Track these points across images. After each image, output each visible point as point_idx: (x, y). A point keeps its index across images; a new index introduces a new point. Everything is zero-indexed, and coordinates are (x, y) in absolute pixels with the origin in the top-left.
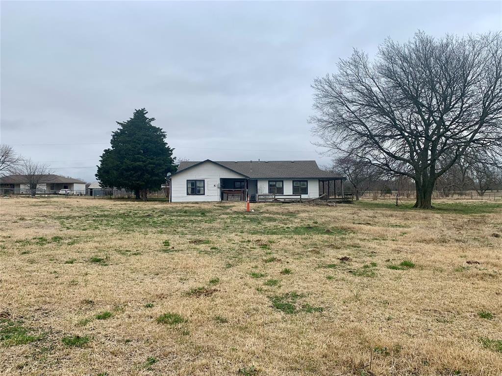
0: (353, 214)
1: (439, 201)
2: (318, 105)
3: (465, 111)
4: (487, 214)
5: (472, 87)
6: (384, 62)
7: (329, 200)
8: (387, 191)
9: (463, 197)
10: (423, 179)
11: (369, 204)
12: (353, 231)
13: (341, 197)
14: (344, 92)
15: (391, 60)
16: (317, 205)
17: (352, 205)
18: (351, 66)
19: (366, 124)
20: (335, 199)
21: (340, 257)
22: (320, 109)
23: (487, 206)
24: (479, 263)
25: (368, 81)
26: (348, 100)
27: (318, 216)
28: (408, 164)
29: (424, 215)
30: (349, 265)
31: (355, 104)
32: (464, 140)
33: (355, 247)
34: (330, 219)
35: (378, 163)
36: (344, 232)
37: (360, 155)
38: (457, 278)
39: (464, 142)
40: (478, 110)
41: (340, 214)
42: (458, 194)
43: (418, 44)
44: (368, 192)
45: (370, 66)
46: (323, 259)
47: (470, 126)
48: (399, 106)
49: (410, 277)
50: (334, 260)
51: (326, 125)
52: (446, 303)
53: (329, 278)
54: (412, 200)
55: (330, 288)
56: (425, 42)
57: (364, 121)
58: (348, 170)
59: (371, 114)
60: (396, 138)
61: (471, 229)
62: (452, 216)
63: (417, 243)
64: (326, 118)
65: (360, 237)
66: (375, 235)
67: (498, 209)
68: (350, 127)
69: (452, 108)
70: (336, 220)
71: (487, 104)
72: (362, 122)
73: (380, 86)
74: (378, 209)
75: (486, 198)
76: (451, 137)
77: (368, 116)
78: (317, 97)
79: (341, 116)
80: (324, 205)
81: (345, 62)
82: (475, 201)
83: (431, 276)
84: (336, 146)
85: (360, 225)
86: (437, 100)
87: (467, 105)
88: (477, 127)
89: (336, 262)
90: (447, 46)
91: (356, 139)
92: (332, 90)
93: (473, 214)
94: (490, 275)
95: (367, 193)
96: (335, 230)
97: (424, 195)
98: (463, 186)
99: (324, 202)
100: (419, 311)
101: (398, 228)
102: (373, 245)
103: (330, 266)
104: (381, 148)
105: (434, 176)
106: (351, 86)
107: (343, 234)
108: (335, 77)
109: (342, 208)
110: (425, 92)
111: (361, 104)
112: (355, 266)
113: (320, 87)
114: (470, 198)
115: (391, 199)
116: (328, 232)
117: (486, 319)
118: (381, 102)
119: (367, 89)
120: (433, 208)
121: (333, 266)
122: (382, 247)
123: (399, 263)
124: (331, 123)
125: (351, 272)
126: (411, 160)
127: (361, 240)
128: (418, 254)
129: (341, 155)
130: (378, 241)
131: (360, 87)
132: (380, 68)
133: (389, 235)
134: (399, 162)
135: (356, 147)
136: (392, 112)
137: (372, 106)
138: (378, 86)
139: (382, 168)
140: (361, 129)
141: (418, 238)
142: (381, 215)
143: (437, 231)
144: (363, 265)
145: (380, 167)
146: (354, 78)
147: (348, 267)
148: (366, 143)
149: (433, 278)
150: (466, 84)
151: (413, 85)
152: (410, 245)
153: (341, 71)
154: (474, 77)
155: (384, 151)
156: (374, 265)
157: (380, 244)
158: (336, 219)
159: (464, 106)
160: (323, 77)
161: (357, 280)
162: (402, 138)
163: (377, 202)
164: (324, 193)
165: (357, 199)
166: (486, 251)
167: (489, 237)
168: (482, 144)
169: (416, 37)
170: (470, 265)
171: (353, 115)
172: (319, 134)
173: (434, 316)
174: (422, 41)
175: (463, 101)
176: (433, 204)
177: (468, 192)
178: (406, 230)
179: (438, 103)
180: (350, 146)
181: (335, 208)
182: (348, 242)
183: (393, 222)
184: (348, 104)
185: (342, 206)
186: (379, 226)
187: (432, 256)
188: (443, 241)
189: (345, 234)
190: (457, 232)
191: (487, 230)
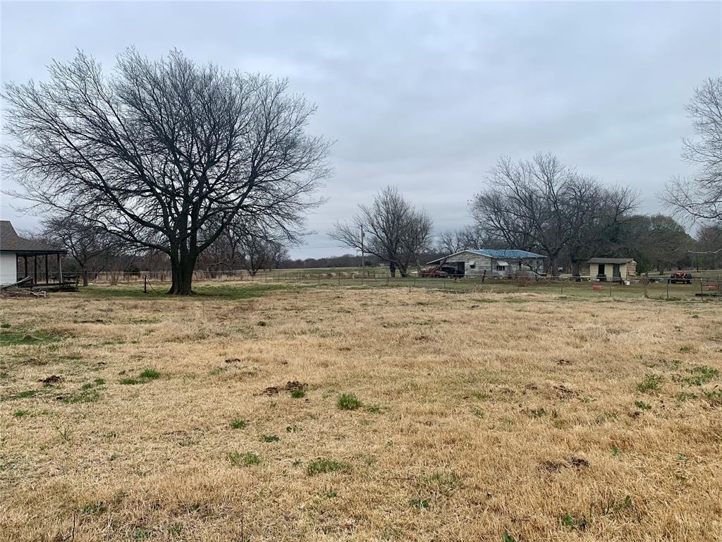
0: (76, 308)
1: (202, 284)
2: (14, 128)
3: (232, 168)
4: (256, 299)
5: (239, 139)
6: (126, 82)
7: (37, 288)
8: (133, 271)
9: (232, 278)
10: (181, 256)
11: (103, 291)
12: (71, 334)
13: (58, 282)
14: (61, 115)
15: (137, 80)
16: (13, 295)
17: (76, 294)
18: (73, 76)
19: (99, 169)
20: (48, 285)
21: (45, 377)
22: (18, 135)
23: (258, 289)
24: (239, 360)
25: (101, 105)
26: (68, 129)
27: (13, 314)
28: (161, 233)
29: (181, 304)
30: (58, 388)
31: (80, 136)
32: (232, 206)
33: (73, 358)
34: (33, 318)
35: (118, 230)
36: (57, 337)
37: (88, 216)
38: (212, 384)
39: (232, 208)
40: (246, 169)
41: (53, 309)
42: (227, 274)
43: (173, 67)
44: (105, 272)
45: (104, 82)
46: (12, 385)
47: (238, 188)
48: (148, 150)
49: (151, 392)
50: (32, 383)
51: (29, 163)
52: (195, 418)
53: (20, 414)
54: (168, 283)
55: (19, 431)
56: (184, 67)
57: (95, 164)
58: (70, 238)
59: (106, 156)
60: (144, 194)
61: (236, 318)
62: (215, 303)
63: (167, 344)
64: (29, 152)
65: (83, 343)
66: (107, 337)
67: (269, 292)
68: (71, 171)
69: (216, 162)
70: (46, 319)
71: (256, 163)
72: (92, 166)
73: (120, 115)
74: (117, 298)
75: (258, 279)
76: (216, 200)
77: (101, 157)
78: (12, 115)
79: (55, 152)
80: (25, 296)
81: (63, 67)
82: (245, 282)
83: (180, 386)
84: (47, 199)
85: (86, 324)
86: (198, 148)
87: (234, 161)
88: (245, 190)
89: (36, 386)
90: (210, 79)
91: (82, 192)
92: (39, 107)
93: (241, 300)
94: (250, 373)
95: (103, 274)
96: (42, 336)
97: (183, 276)
98: (231, 264)
99: (25, 291)
100: (158, 437)
101: (143, 325)
102: (102, 352)
103: (24, 395)
104: (121, 208)
105: (196, 251)
106: (74, 108)
107: (55, 340)
108: (44, 87)
109: (58, 299)
110: (184, 136)
111: (90, 138)
112: (69, 387)
113: (17, 99)
114: (240, 278)
115: (137, 284)
116: (28, 339)
117: (238, 430)
118: (122, 140)
119: (100, 117)
120: (194, 294)
121: (30, 394)
122: (117, 354)
123: (138, 373)
124: (39, 160)
125: (60, 398)
126: (165, 228)
127: (84, 346)
128: (167, 358)
129: (57, 215)
130: (111, 346)
131: (88, 112)
132: (120, 89)
133: (129, 336)
134: (148, 229)
135: (83, 203)
136: (139, 156)
137: (107, 144)
138: (117, 116)
139: (123, 238)
140: (90, 176)
141: (169, 336)
142: (120, 308)
143: (194, 324)
144: (82, 384)
145: (121, 236)
146: (79, 95)
147: (58, 391)
148: (98, 199)
149: (182, 388)
150: (233, 134)
151: (167, 123)
152: (157, 347)
153: (57, 80)
154: (242, 127)
155: (127, 213)
156: (100, 381)
157: (114, 350)
158: (44, 317)
159: (231, 161)
160: (22, 83)
161: (69, 409)
162: (153, 195)
163: (117, 288)
164: (26, 277)
165: (85, 284)
166: (249, 344)
167: (255, 327)
168: (252, 212)
169: (171, 57)
170: (229, 364)
171: (77, 153)
172: (15, 176)
173: (178, 439)
174: (180, 65)
175: (229, 156)
176: (196, 288)
177: (238, 271)
178: (153, 326)
179: (199, 152)
180: (72, 201)
181: (45, 301)
182: (61, 352)
183: (137, 316)
184: (68, 135)
185: (59, 296)
186: (115, 324)
187: (184, 358)
188: (202, 337)
189: (59, 341)
190: (220, 324)
191: (254, 318)
